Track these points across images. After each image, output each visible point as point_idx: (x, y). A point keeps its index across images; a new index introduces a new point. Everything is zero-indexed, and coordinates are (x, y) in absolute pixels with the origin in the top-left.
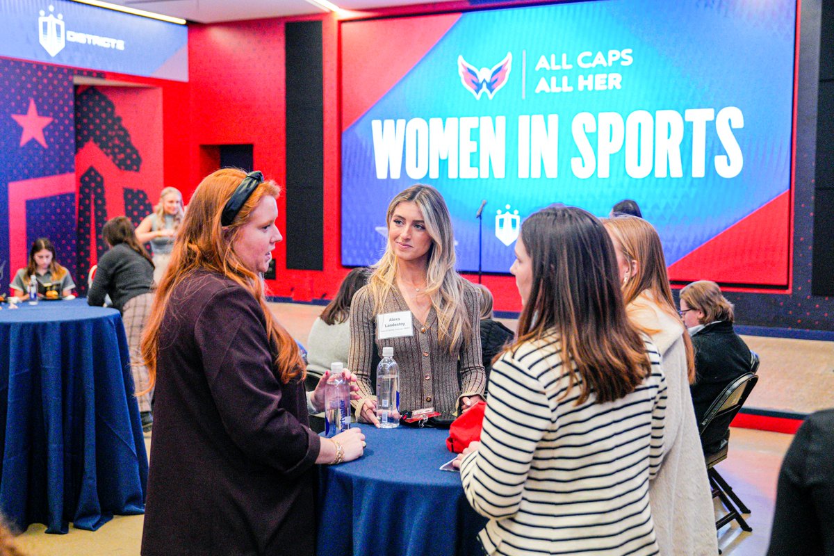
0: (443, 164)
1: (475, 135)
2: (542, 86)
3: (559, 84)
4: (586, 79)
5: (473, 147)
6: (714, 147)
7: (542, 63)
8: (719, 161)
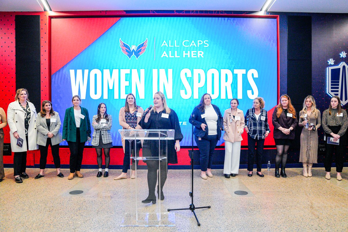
0: (111, 92)
1: (128, 77)
2: (164, 54)
3: (173, 54)
4: (186, 52)
5: (127, 83)
6: (246, 86)
7: (164, 44)
8: (249, 92)
